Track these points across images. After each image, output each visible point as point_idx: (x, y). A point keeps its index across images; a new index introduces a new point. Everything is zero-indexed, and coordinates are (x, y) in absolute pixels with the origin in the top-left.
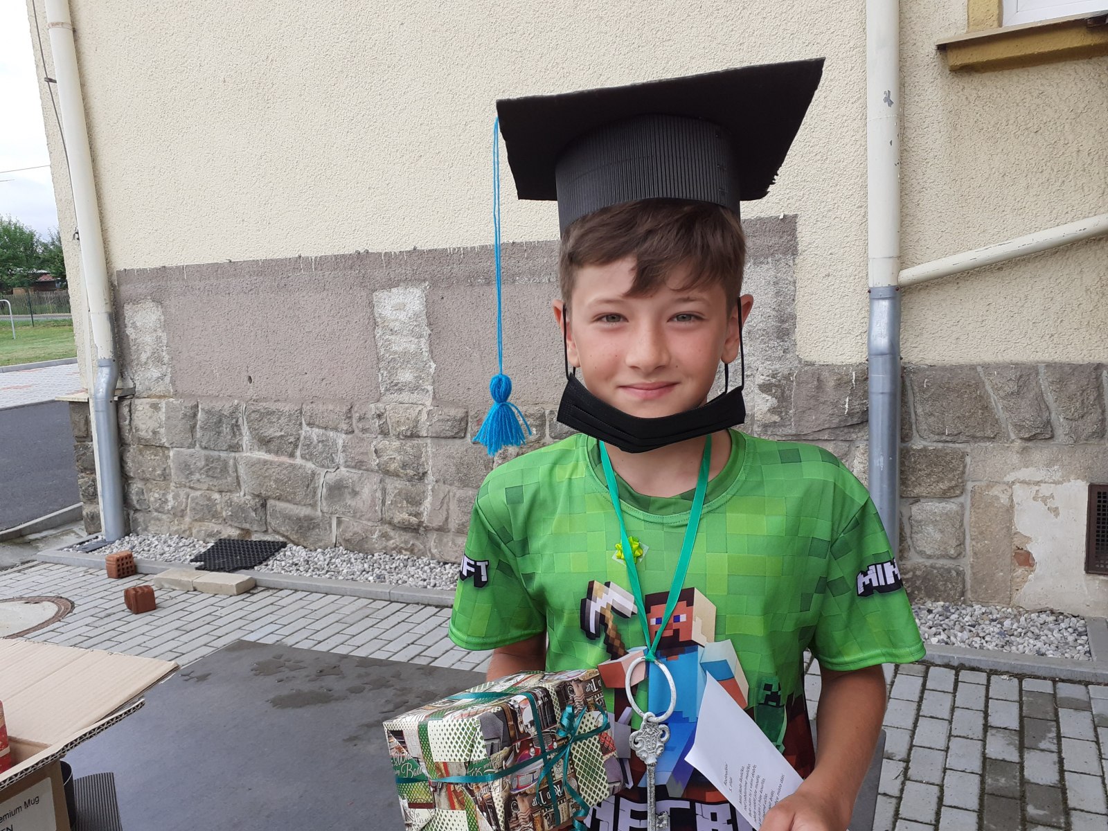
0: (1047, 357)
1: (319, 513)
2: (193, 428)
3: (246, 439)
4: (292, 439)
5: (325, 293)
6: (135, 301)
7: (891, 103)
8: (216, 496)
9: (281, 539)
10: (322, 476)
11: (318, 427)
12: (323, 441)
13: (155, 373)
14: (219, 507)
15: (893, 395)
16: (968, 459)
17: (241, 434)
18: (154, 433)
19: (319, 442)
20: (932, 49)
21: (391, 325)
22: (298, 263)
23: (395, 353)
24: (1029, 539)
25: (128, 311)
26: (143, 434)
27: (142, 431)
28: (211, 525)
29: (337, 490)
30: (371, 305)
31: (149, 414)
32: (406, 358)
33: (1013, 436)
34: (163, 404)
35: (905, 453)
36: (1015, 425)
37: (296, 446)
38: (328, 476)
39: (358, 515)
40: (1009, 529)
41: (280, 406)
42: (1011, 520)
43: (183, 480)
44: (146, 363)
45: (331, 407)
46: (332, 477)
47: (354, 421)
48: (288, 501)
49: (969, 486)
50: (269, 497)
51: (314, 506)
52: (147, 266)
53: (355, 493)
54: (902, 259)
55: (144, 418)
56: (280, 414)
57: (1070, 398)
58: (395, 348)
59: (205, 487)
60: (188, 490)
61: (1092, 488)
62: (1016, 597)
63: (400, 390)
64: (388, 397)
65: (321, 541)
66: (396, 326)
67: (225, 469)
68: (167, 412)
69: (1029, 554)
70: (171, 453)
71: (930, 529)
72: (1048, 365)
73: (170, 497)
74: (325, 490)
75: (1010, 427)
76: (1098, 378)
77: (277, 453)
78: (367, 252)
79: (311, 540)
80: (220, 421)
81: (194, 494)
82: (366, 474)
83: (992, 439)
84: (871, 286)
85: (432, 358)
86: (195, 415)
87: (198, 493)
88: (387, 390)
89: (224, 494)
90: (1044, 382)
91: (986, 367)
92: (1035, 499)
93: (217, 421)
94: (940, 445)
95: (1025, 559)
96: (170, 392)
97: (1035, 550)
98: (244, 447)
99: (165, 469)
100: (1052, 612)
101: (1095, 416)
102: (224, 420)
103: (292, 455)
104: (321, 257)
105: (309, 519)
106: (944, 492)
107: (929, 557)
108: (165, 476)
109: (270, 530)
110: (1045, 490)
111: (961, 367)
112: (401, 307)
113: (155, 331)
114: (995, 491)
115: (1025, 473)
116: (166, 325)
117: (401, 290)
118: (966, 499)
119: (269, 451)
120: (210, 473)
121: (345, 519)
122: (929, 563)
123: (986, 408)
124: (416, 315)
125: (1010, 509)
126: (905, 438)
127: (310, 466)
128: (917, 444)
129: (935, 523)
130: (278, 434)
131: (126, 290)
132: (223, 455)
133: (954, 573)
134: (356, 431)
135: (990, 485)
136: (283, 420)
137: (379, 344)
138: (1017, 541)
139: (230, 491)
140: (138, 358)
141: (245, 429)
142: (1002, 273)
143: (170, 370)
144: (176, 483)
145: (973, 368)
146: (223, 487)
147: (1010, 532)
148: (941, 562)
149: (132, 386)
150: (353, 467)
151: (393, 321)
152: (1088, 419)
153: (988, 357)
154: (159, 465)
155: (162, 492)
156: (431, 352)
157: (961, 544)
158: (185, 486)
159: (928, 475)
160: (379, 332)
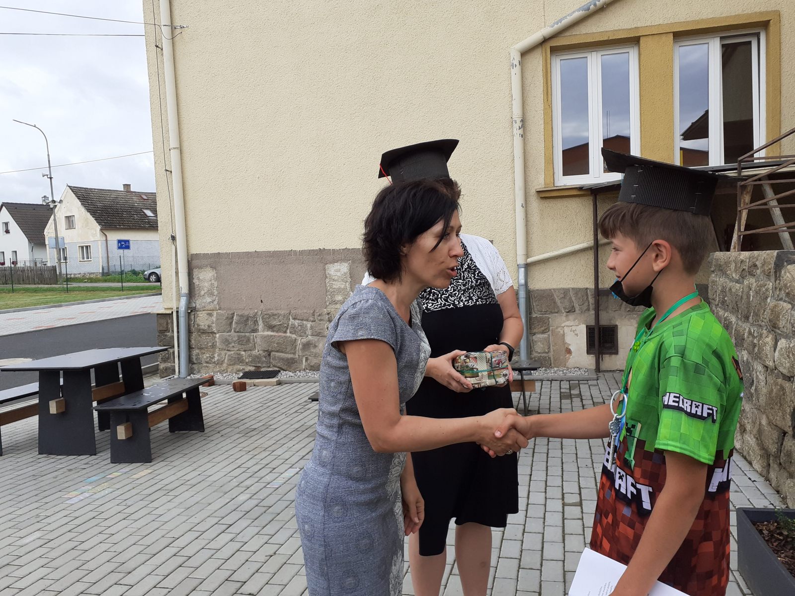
0: (572, 287)
1: (297, 356)
2: (232, 322)
3: (261, 325)
4: (286, 325)
5: (303, 265)
6: (200, 267)
7: (523, 207)
8: (243, 353)
9: (277, 369)
10: (299, 340)
11: (299, 320)
12: (301, 326)
13: (209, 300)
14: (244, 358)
15: (526, 298)
16: (550, 319)
17: (258, 325)
18: (209, 326)
19: (299, 326)
20: (534, 191)
21: (333, 277)
22: (290, 253)
23: (334, 288)
24: (570, 344)
25: (196, 272)
26: (202, 327)
27: (201, 326)
28: (238, 366)
29: (307, 346)
30: (325, 270)
31: (206, 318)
32: (339, 291)
33: (563, 311)
34: (215, 313)
35: (531, 319)
36: (564, 308)
37: (287, 328)
38: (302, 340)
39: (317, 356)
40: (564, 341)
41: (279, 312)
42: (564, 338)
43: (224, 347)
44: (203, 295)
45: (305, 311)
46: (305, 340)
47: (316, 316)
48: (282, 352)
49: (551, 328)
50: (273, 351)
51: (294, 354)
52: (209, 252)
53: (315, 346)
54: (527, 255)
55: (202, 320)
56: (279, 315)
57: (579, 299)
58: (334, 287)
59: (238, 349)
60: (226, 351)
61: (587, 326)
62: (567, 364)
63: (336, 303)
64: (331, 306)
65: (298, 368)
66: (336, 278)
67: (248, 340)
68: (216, 317)
69: (570, 349)
70: (217, 335)
71: (539, 343)
72: (572, 289)
73: (216, 355)
74: (301, 346)
75: (562, 309)
76: (587, 292)
77: (277, 332)
78: (324, 249)
79: (293, 368)
80: (248, 319)
81: (229, 353)
82: (321, 338)
83: (557, 313)
84: (518, 263)
85: (351, 290)
86: (233, 317)
87: (232, 352)
88: (330, 304)
89: (247, 352)
90: (571, 293)
91: (554, 289)
92: (571, 331)
93: (245, 320)
94: (541, 315)
95: (569, 351)
96: (216, 308)
97: (572, 348)
98: (260, 330)
99: (213, 343)
100: (578, 368)
101: (586, 304)
102: (250, 319)
103: (285, 332)
104: (302, 251)
105: (293, 359)
106: (543, 330)
107: (539, 353)
108: (214, 346)
109: (271, 366)
110: (574, 328)
111: (546, 290)
112: (339, 270)
113: (211, 281)
114: (559, 329)
115: (567, 323)
116: (217, 278)
117: (338, 264)
118: (550, 333)
119: (273, 331)
120: (240, 343)
121: (310, 358)
122: (539, 355)
123: (555, 303)
124: (345, 274)
125: (564, 335)
126: (530, 313)
127: (294, 336)
128: (534, 315)
129: (541, 341)
130: (279, 323)
131: (195, 263)
132: (246, 334)
133: (547, 358)
134: (317, 321)
135: (557, 328)
136: (281, 318)
137: (327, 285)
138: (566, 346)
139: (251, 350)
140: (199, 293)
141: (260, 322)
142: (558, 260)
143: (217, 298)
144: (219, 349)
145: (550, 290)
146: (247, 349)
147: (564, 343)
148: (543, 355)
149: (195, 306)
150: (316, 336)
151: (335, 276)
152: (584, 305)
153: (555, 287)
154: (210, 341)
155: (211, 353)
156: (351, 288)
157: (549, 348)
158: (225, 350)
159: (538, 325)
160: (327, 280)
